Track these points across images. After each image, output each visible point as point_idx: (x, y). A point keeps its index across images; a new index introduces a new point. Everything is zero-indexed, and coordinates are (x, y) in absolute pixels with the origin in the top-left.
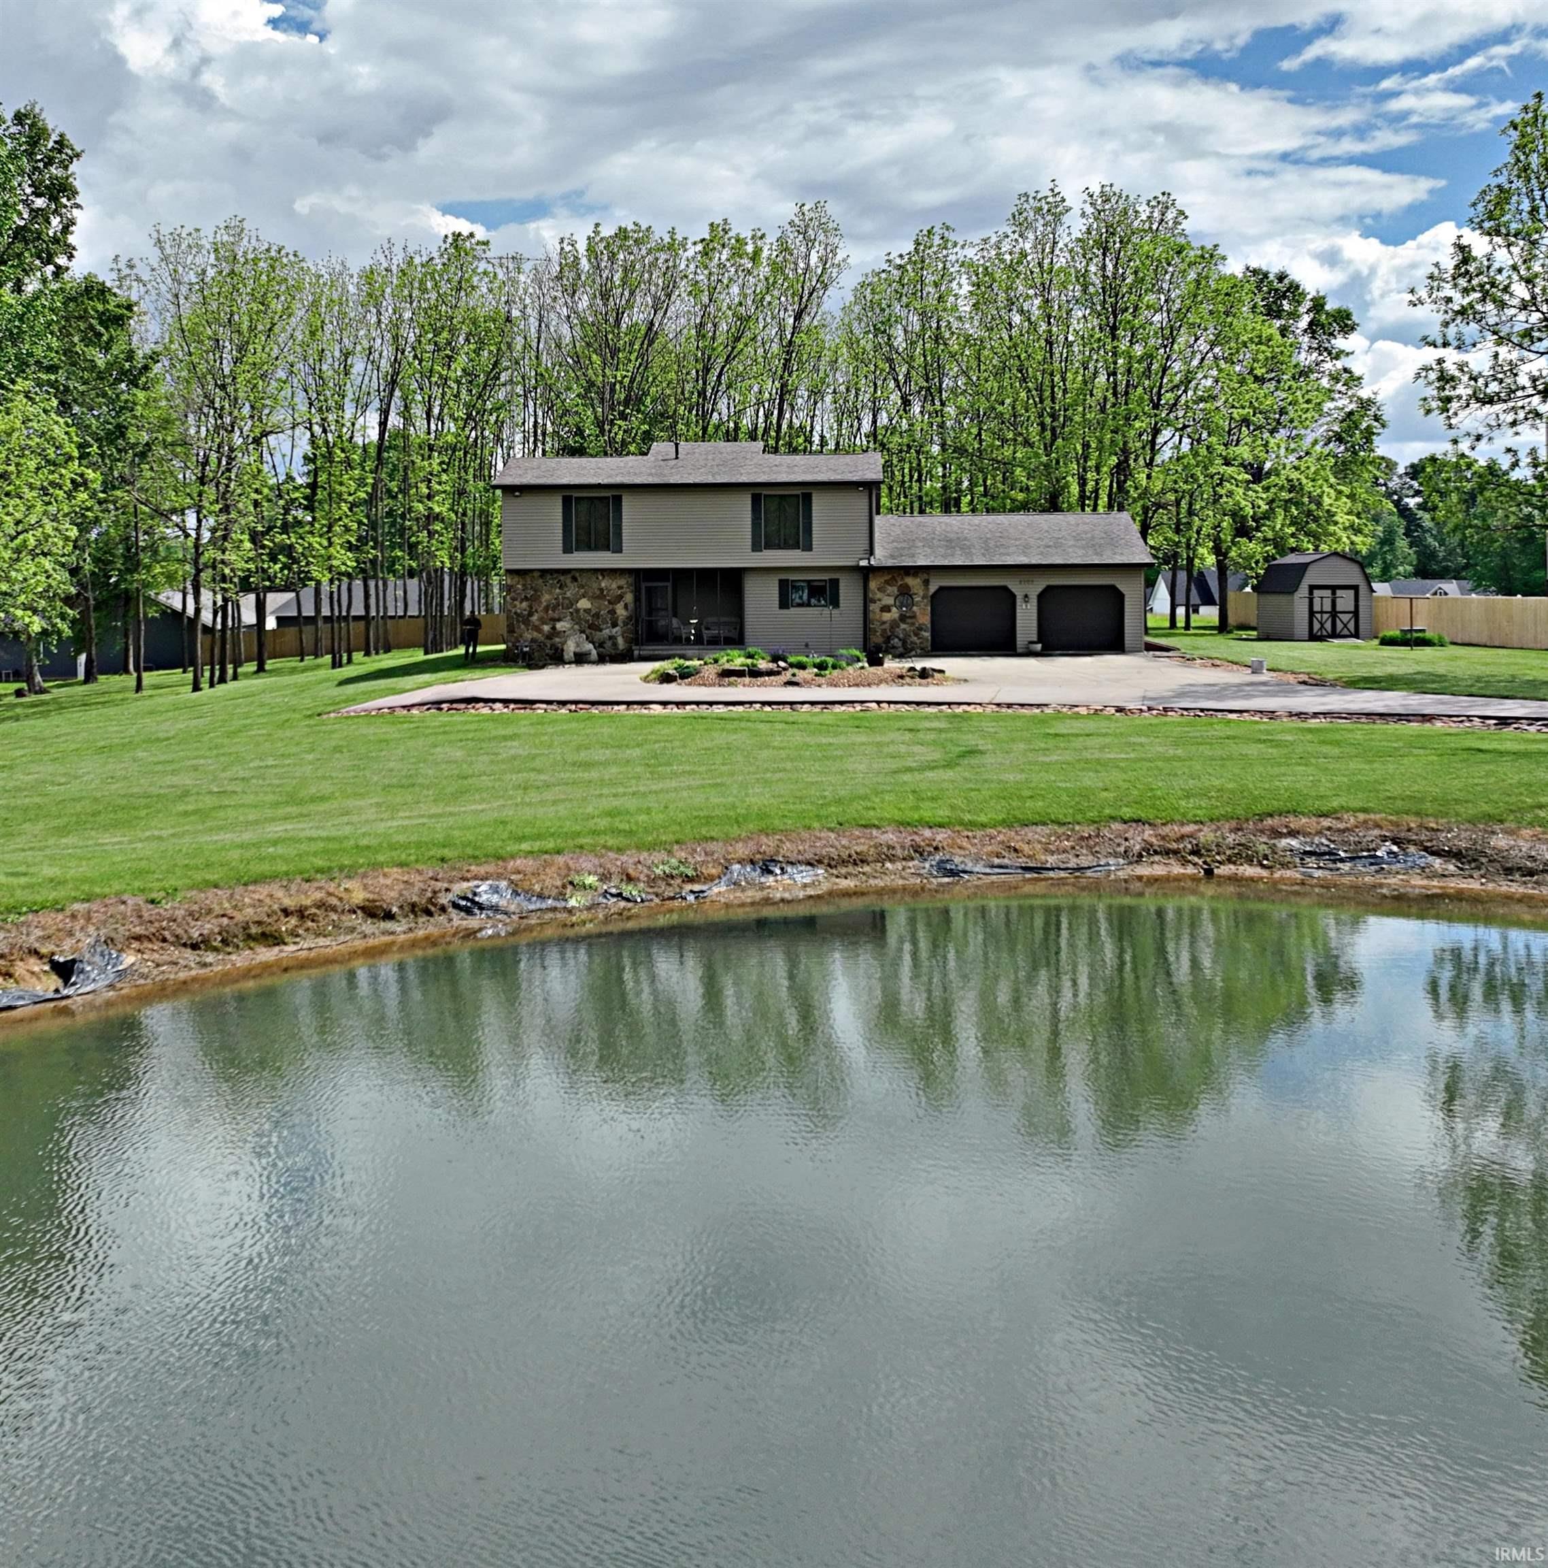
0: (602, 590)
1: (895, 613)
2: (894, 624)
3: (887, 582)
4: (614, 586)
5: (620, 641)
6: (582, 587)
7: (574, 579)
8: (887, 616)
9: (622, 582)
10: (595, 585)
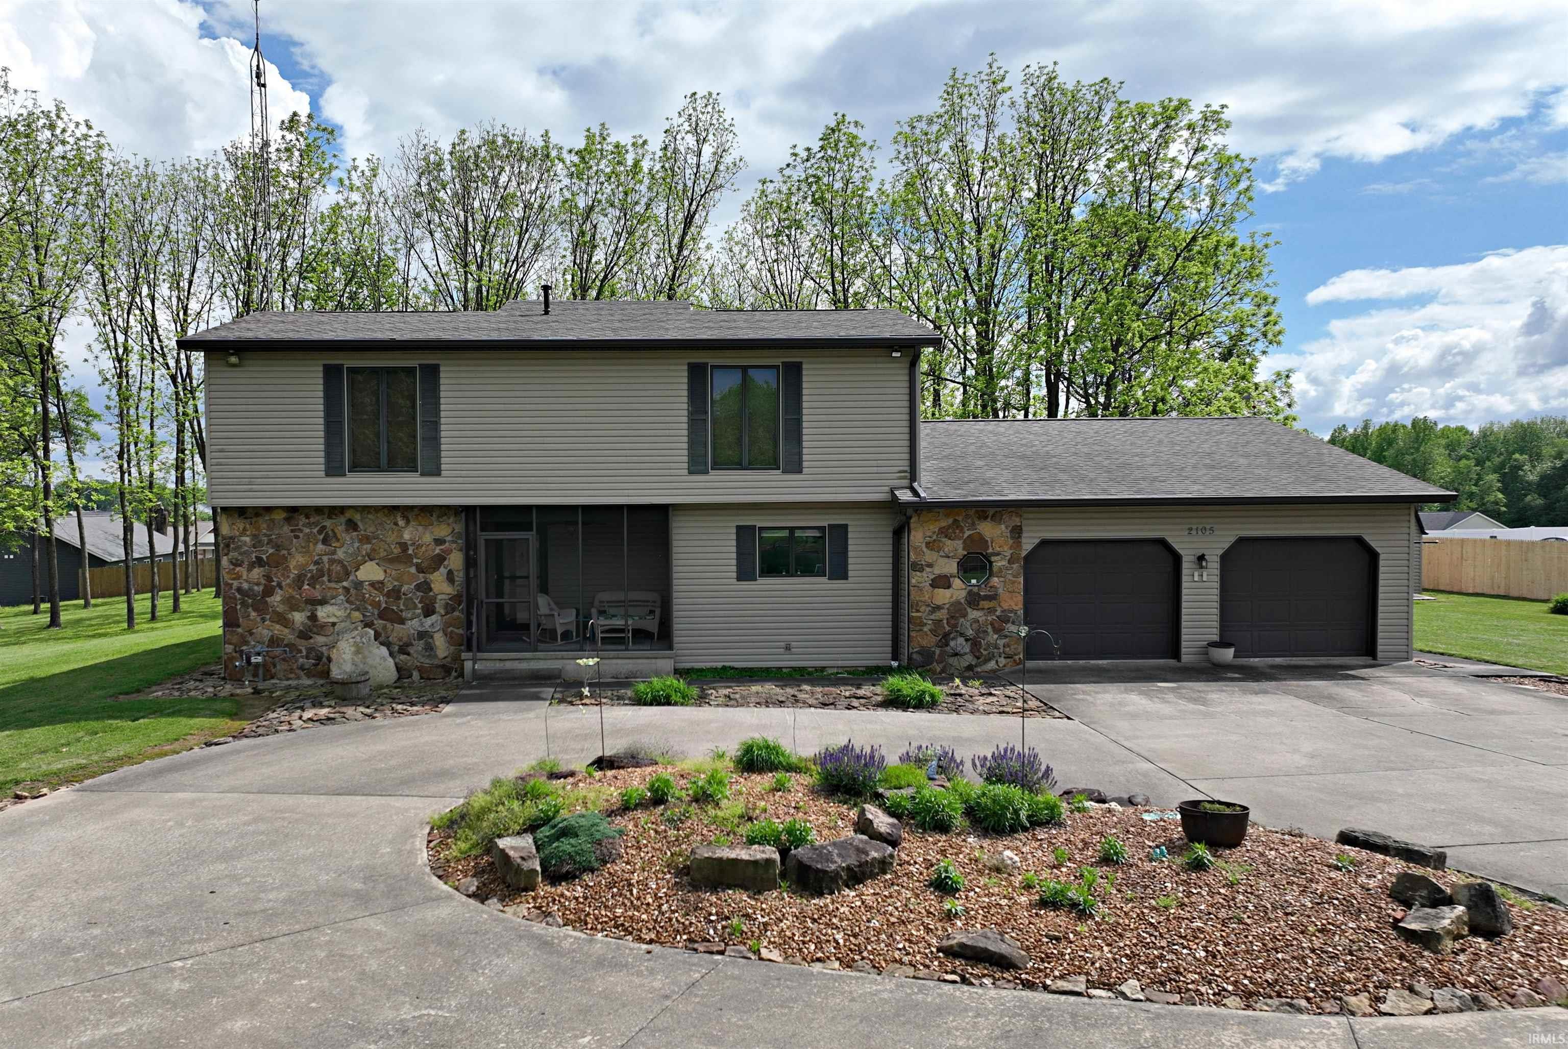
0: (404, 546)
1: (958, 590)
2: (957, 611)
3: (943, 532)
4: (428, 538)
5: (440, 641)
6: (366, 539)
7: (352, 525)
8: (943, 596)
9: (442, 531)
10: (392, 538)
